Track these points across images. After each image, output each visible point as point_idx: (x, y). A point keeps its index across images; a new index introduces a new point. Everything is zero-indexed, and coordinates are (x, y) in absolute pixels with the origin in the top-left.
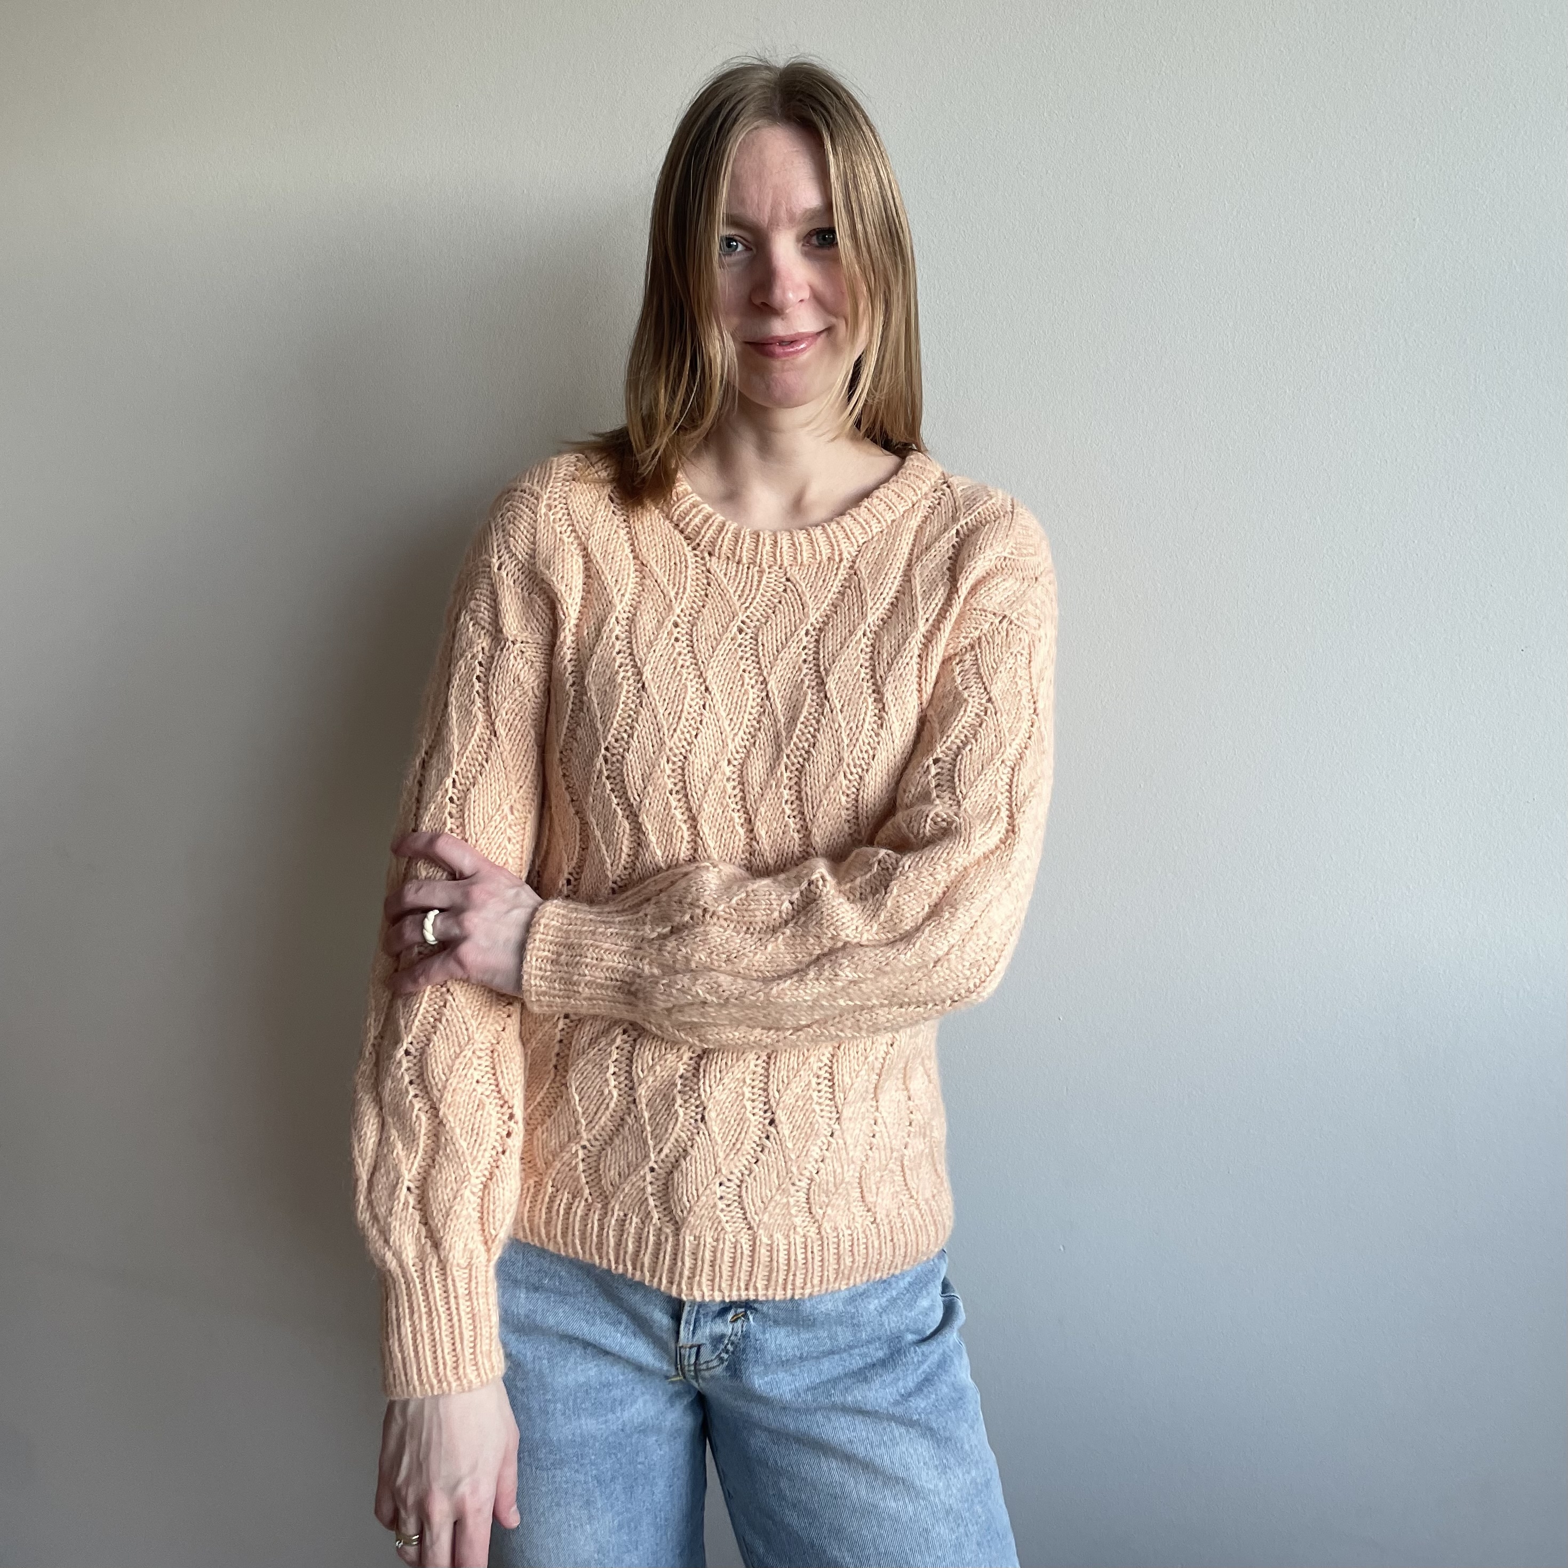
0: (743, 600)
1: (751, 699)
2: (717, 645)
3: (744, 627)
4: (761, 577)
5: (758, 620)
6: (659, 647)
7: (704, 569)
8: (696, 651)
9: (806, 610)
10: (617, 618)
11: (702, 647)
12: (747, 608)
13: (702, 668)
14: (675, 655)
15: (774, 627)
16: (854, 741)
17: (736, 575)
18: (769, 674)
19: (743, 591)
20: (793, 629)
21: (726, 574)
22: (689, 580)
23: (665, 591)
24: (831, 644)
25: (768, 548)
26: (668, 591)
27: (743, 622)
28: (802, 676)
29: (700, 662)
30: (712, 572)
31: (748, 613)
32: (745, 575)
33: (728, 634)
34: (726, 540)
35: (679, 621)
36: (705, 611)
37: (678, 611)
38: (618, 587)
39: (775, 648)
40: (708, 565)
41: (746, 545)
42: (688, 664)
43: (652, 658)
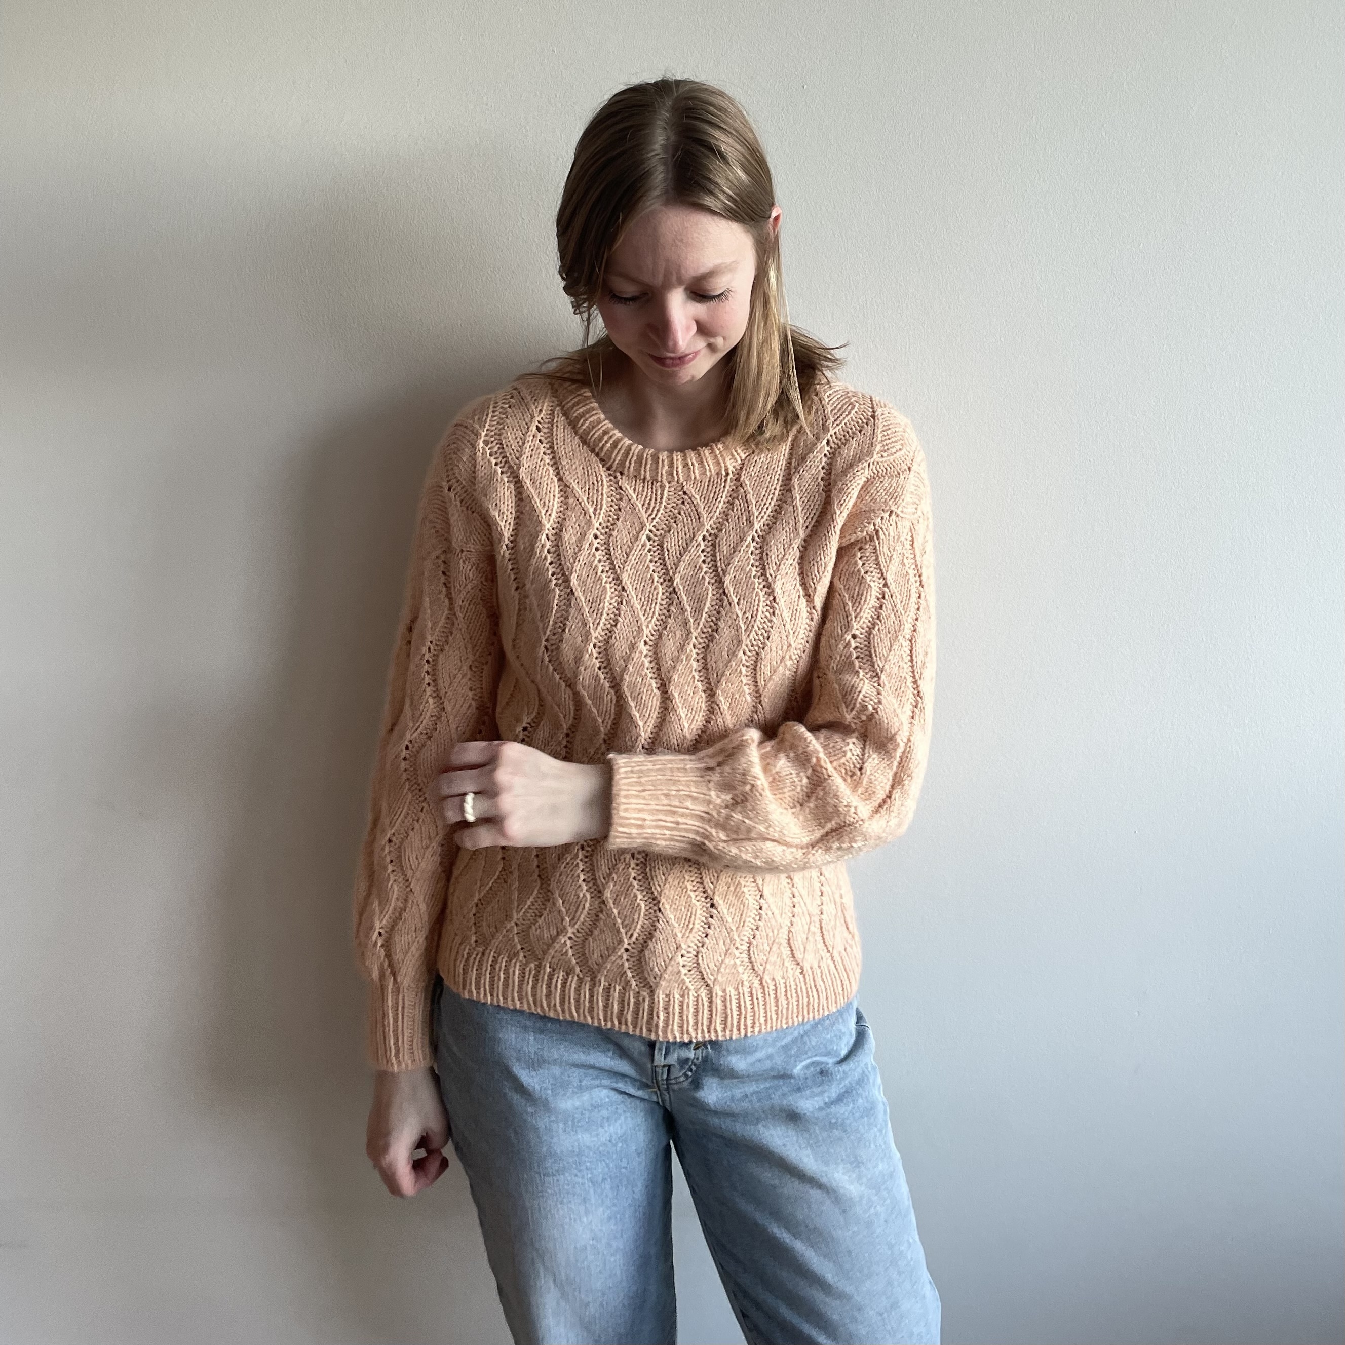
0: (649, 512)
1: (660, 594)
2: (631, 551)
3: (652, 535)
4: (663, 491)
5: (662, 529)
6: (583, 557)
7: (617, 486)
8: (613, 558)
9: (701, 520)
10: (547, 535)
11: (617, 554)
12: (654, 519)
13: (618, 572)
14: (596, 562)
15: (676, 534)
16: (750, 628)
17: (643, 491)
18: (674, 574)
19: (649, 504)
20: (692, 536)
21: (634, 490)
22: (605, 496)
23: (585, 509)
24: (724, 548)
25: (666, 467)
26: (588, 509)
27: (651, 531)
28: (703, 574)
29: (617, 567)
30: (624, 489)
31: (654, 523)
32: (650, 490)
33: (637, 543)
34: (633, 462)
35: (599, 534)
36: (619, 523)
37: (597, 525)
38: (546, 508)
39: (678, 553)
40: (620, 484)
41: (649, 466)
42: (607, 569)
43: (577, 567)
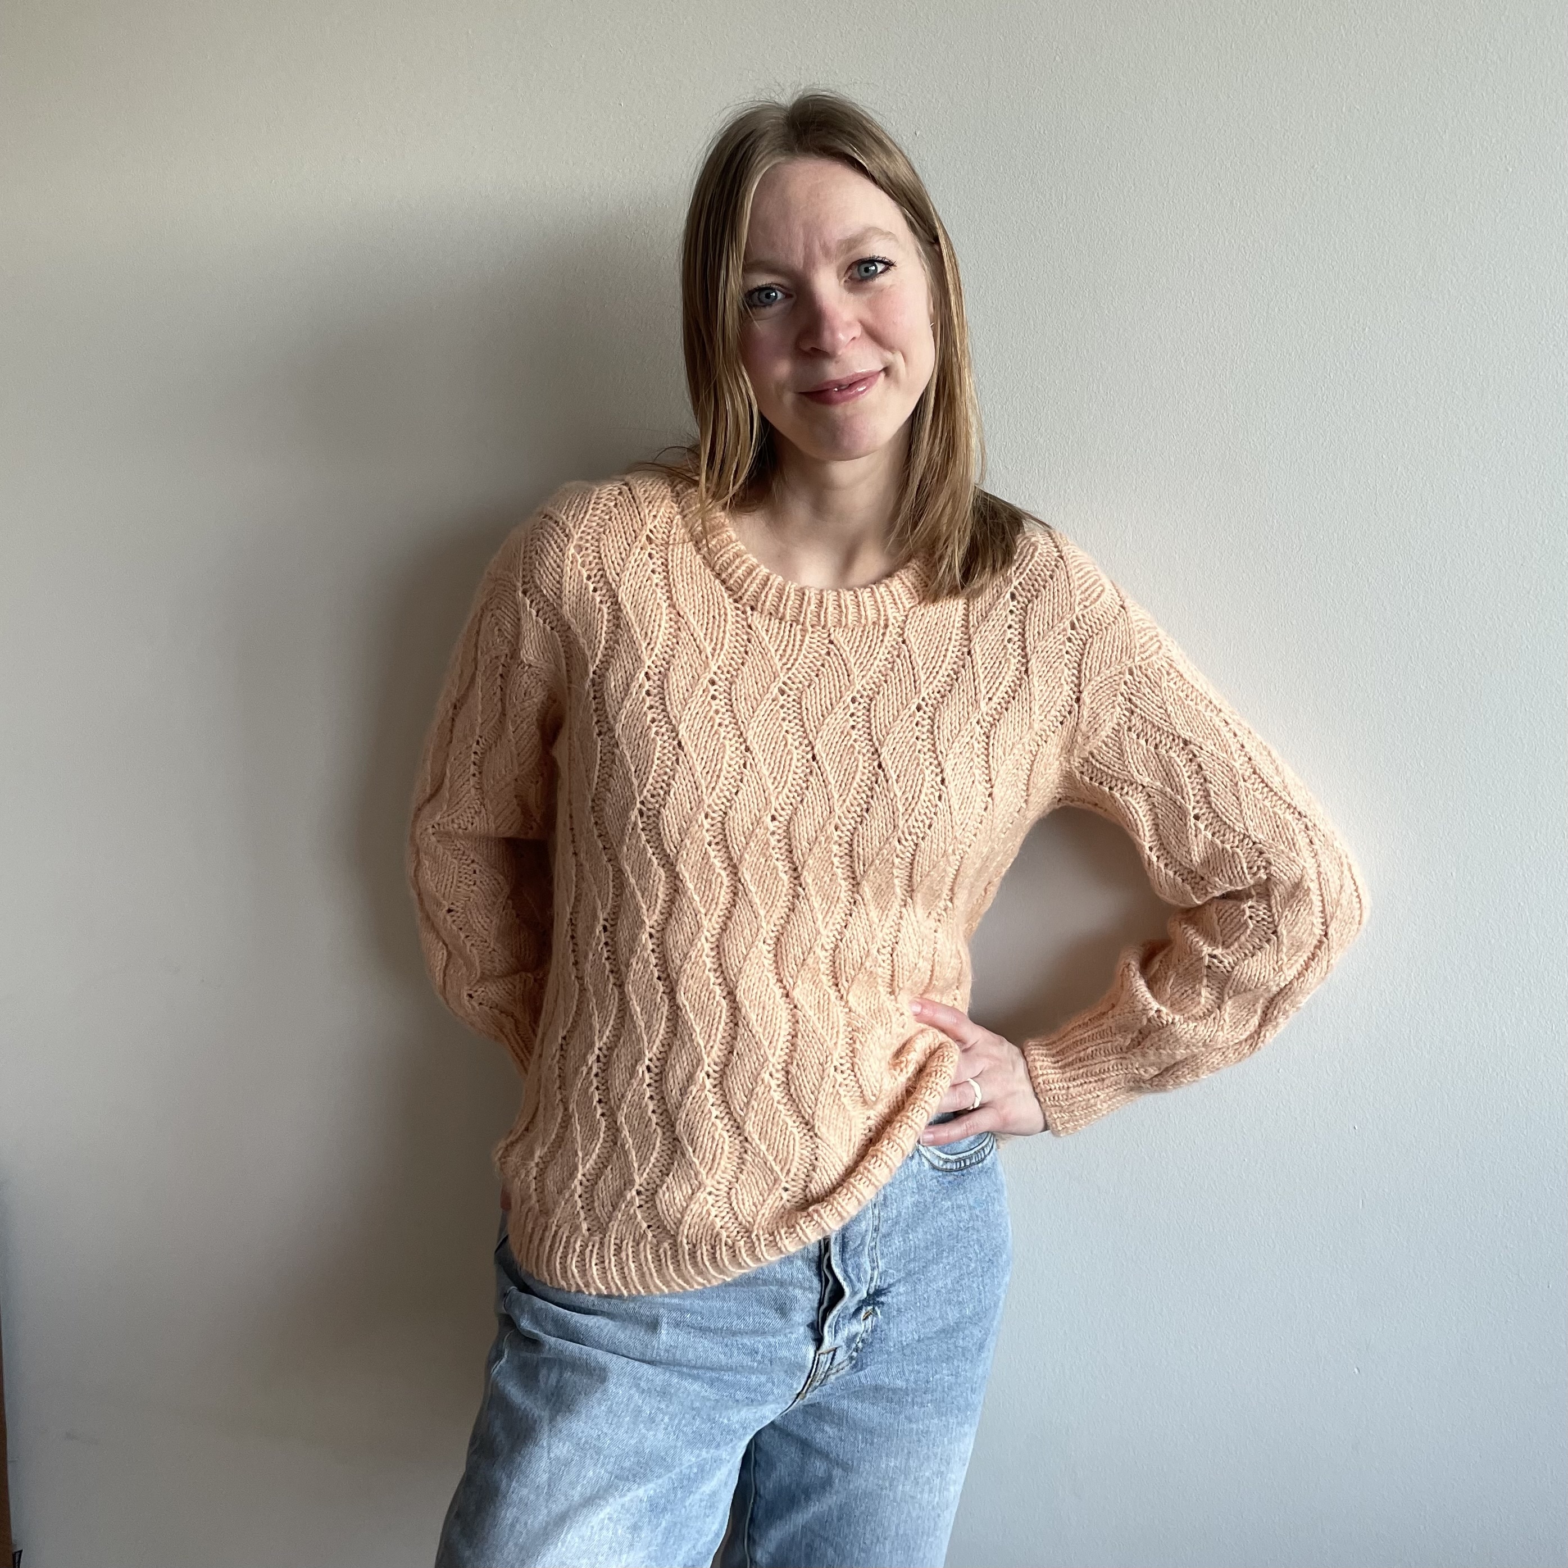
0: (784, 660)
1: (795, 759)
2: (758, 705)
3: (786, 689)
4: (803, 636)
5: (800, 682)
6: (695, 704)
7: (745, 623)
8: (736, 711)
9: (851, 677)
10: (647, 673)
11: (742, 708)
12: (789, 669)
13: (742, 728)
14: (712, 713)
15: (818, 691)
17: (778, 633)
18: (815, 738)
19: (785, 651)
20: (839, 695)
21: (767, 631)
22: (728, 635)
23: (701, 647)
24: (883, 715)
25: (813, 607)
26: (705, 647)
27: (784, 683)
28: (851, 741)
29: (740, 723)
30: (754, 628)
31: (790, 674)
32: (787, 633)
33: (768, 695)
34: (770, 596)
35: (716, 679)
36: (745, 669)
37: (715, 668)
38: (648, 640)
39: (820, 713)
40: (749, 621)
41: (790, 603)
42: (726, 722)
43: (687, 715)
